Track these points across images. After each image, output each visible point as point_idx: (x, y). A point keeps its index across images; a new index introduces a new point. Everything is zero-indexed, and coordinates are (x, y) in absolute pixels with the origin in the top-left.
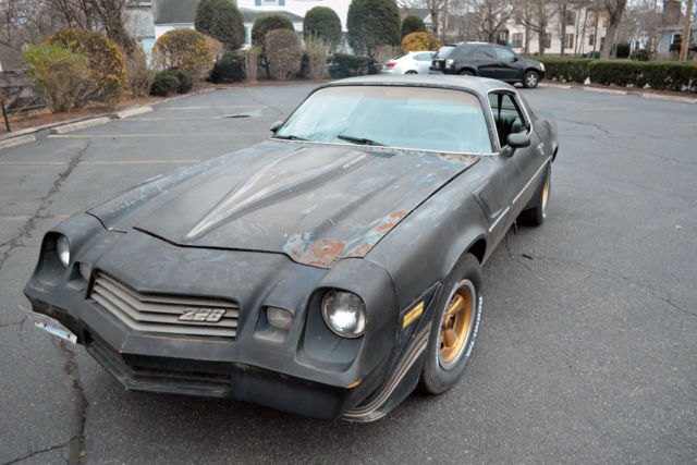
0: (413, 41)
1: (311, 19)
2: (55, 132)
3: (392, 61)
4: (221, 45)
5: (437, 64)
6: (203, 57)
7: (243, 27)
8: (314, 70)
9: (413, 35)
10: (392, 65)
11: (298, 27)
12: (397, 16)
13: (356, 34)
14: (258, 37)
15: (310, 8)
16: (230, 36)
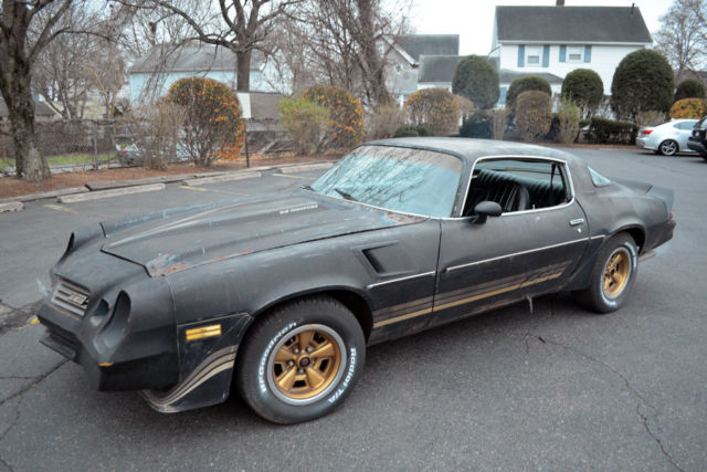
0: (683, 108)
1: (571, 82)
2: (280, 172)
3: (648, 129)
4: (470, 104)
5: (697, 134)
6: (447, 115)
7: (497, 87)
8: (564, 132)
9: (684, 101)
10: (648, 132)
11: (556, 89)
12: (669, 80)
13: (619, 98)
14: (511, 97)
15: (571, 70)
16: (483, 95)
